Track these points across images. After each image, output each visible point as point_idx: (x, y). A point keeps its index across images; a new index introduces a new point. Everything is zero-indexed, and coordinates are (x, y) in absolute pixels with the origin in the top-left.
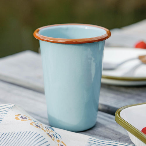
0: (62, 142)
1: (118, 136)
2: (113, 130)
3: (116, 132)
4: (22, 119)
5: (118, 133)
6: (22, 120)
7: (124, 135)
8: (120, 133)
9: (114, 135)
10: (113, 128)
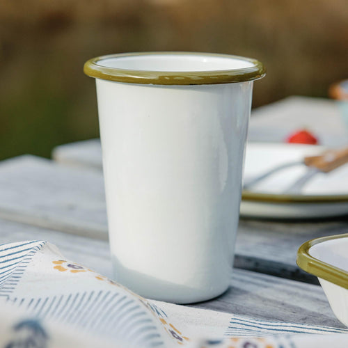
0: (171, 325)
1: (300, 316)
2: (283, 304)
3: (290, 307)
4: (71, 269)
5: (296, 310)
6: (72, 271)
7: (313, 313)
8: (302, 310)
9: (288, 313)
10: (281, 300)
